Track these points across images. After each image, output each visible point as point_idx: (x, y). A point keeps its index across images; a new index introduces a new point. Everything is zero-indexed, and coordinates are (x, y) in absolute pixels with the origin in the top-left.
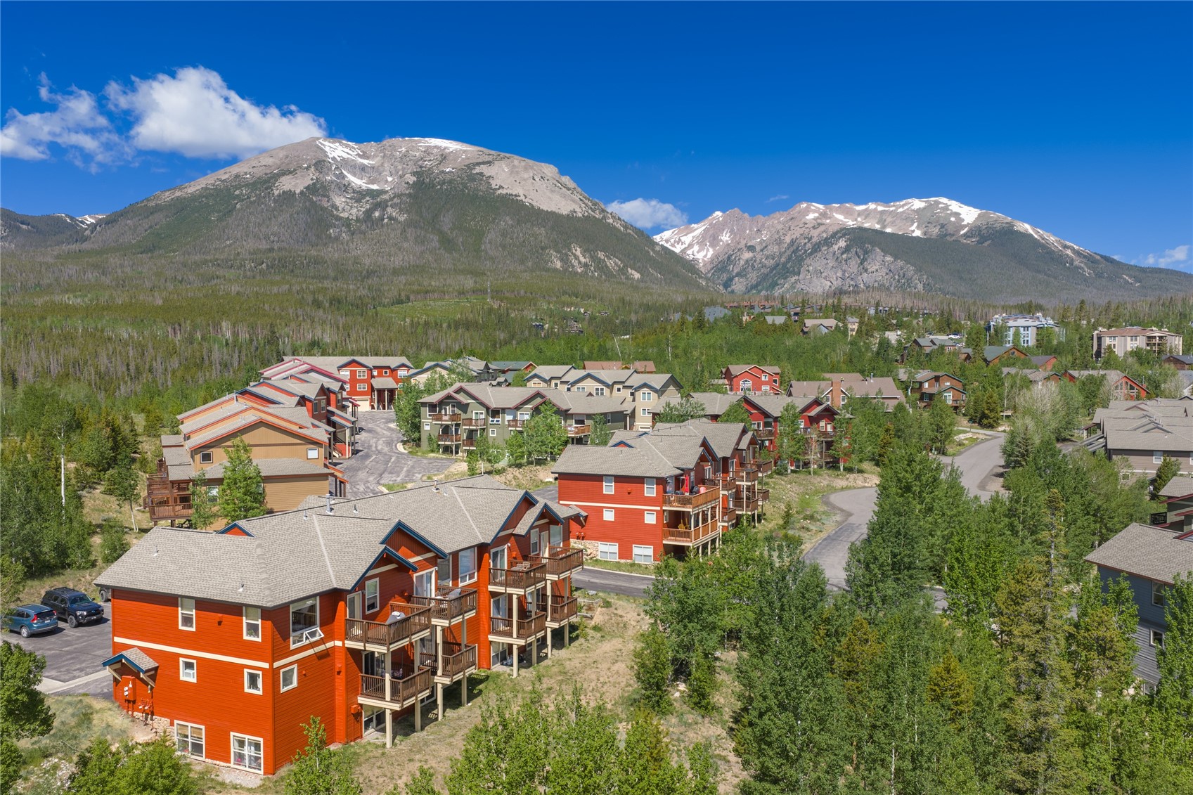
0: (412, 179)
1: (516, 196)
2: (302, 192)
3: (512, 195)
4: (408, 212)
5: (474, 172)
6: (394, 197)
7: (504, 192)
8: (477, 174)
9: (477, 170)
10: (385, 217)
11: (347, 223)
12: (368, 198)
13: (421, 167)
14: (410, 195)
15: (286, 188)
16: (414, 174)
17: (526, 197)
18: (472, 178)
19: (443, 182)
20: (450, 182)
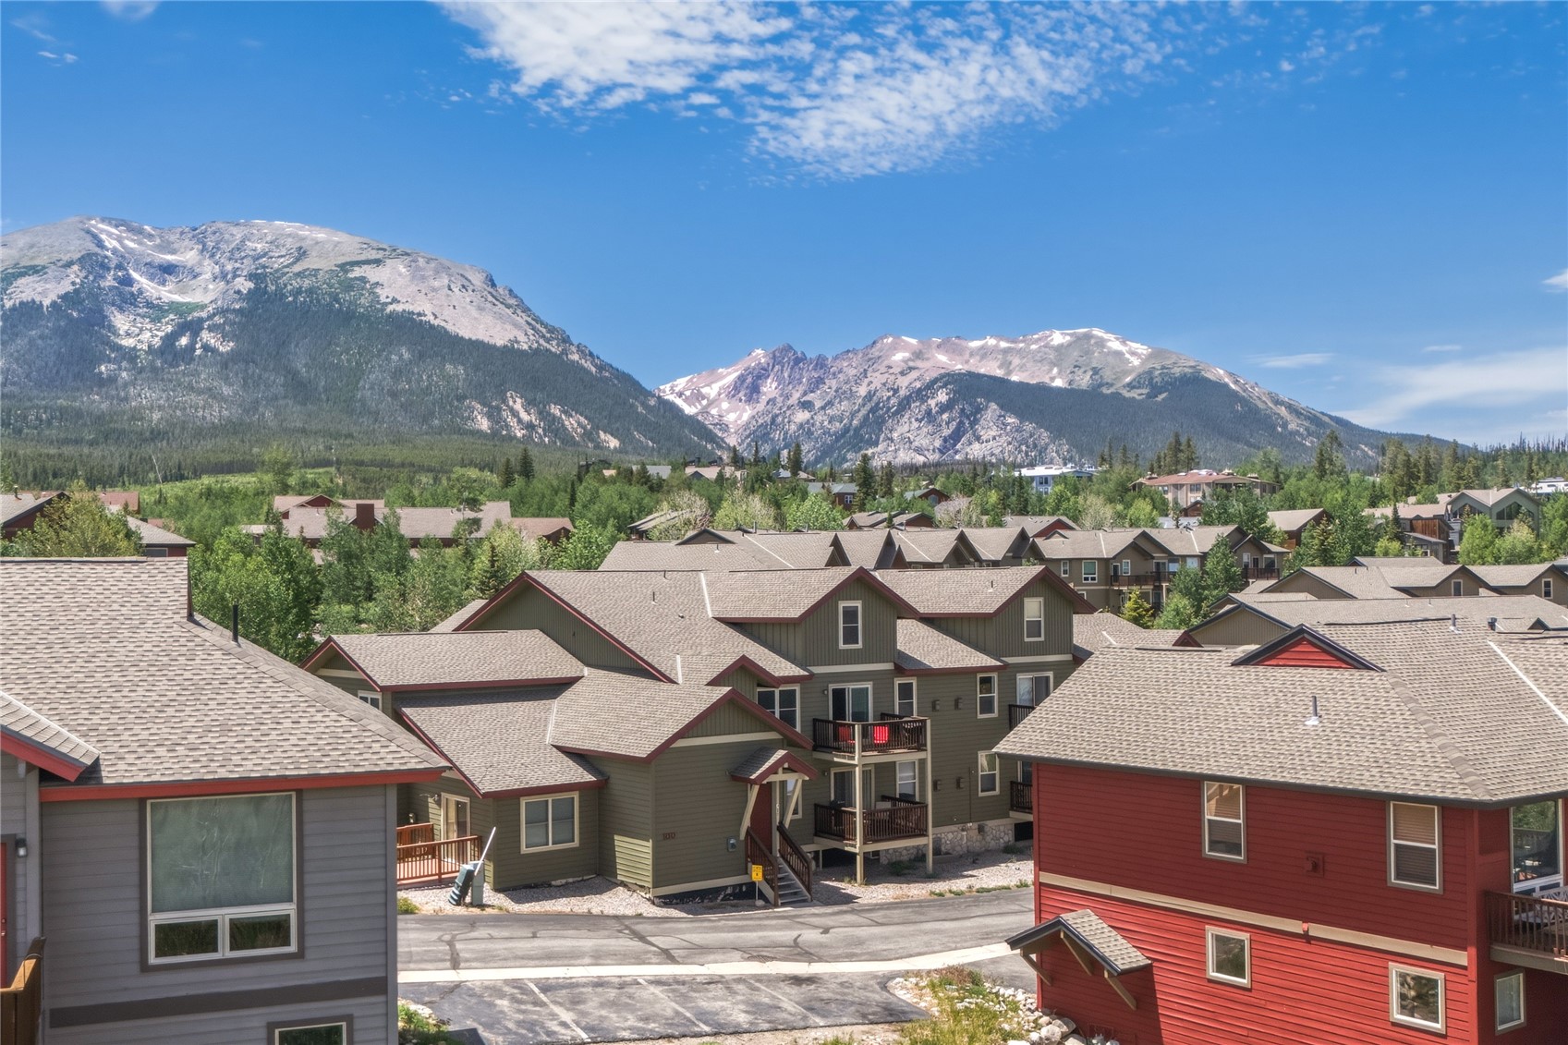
0: (244, 285)
1: (419, 314)
2: (54, 304)
3: (413, 313)
4: (234, 337)
5: (351, 275)
6: (214, 315)
7: (399, 308)
8: (356, 278)
9: (357, 272)
10: (197, 346)
11: (130, 355)
12: (172, 316)
13: (264, 267)
14: (240, 311)
15: (26, 297)
16: (251, 277)
17: (436, 317)
18: (349, 286)
19: (298, 292)
20: (311, 291)
